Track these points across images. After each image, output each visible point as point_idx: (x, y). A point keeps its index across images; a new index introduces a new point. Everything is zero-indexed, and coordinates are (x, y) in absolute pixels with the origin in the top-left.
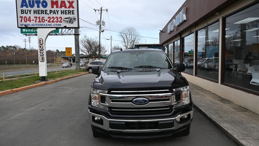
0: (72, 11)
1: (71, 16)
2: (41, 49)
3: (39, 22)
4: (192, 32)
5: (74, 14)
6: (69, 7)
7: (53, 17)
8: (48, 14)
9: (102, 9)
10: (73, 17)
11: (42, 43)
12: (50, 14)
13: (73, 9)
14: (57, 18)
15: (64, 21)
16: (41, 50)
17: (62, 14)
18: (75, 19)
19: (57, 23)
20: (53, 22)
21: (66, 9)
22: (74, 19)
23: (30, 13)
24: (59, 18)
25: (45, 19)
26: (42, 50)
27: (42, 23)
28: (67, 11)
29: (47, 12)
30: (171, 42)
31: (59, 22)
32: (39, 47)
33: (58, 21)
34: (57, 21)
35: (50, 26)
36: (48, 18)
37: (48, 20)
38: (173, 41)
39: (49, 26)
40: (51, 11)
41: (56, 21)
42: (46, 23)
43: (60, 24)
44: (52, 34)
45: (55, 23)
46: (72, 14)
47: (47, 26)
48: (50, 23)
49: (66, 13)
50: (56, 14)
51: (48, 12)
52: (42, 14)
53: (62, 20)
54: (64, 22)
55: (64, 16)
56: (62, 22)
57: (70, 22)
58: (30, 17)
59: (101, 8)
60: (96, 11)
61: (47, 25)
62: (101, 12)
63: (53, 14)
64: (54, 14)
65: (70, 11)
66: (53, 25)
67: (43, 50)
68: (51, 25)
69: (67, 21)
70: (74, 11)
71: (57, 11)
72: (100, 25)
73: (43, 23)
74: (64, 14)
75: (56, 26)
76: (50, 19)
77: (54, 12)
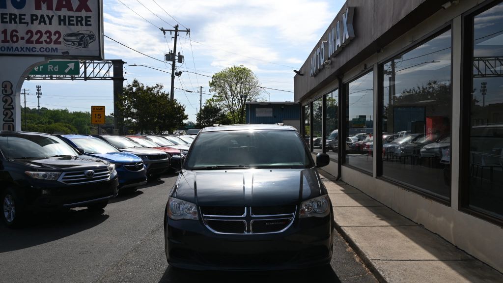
0: (86, 17)
1: (82, 29)
2: (6, 106)
3: (5, 41)
4: (367, 67)
5: (90, 25)
6: (79, 9)
7: (39, 32)
8: (28, 23)
9: (179, 29)
10: (88, 33)
11: (10, 93)
12: (32, 23)
13: (89, 14)
14: (48, 35)
15: (66, 40)
16: (6, 109)
17: (60, 24)
18: (92, 37)
19: (48, 46)
20: (38, 41)
21: (71, 13)
22: (89, 36)
24: (53, 33)
25: (20, 35)
26: (9, 109)
27: (10, 45)
28: (73, 17)
29: (24, 19)
30: (318, 96)
31: (53, 43)
32: (3, 101)
33: (51, 40)
34: (48, 40)
35: (31, 53)
36: (27, 33)
37: (27, 37)
38: (324, 93)
39: (29, 51)
40: (34, 18)
41: (46, 41)
42: (21, 44)
43: (56, 48)
44: (64, 77)
45: (44, 45)
46: (86, 25)
47: (22, 53)
48: (30, 46)
49: (71, 22)
51: (28, 19)
52: (11, 22)
53: (61, 40)
54: (66, 42)
55: (64, 30)
56: (60, 43)
57: (80, 44)
59: (177, 27)
60: (164, 33)
61: (24, 49)
62: (176, 35)
63: (40, 24)
64: (42, 24)
65: (81, 17)
66: (39, 50)
67: (12, 108)
68: (34, 50)
69: (73, 42)
70: (90, 17)
71: (48, 16)
72: (174, 62)
73: (15, 45)
74: (65, 24)
75: (45, 53)
76: (32, 36)
77: (42, 20)
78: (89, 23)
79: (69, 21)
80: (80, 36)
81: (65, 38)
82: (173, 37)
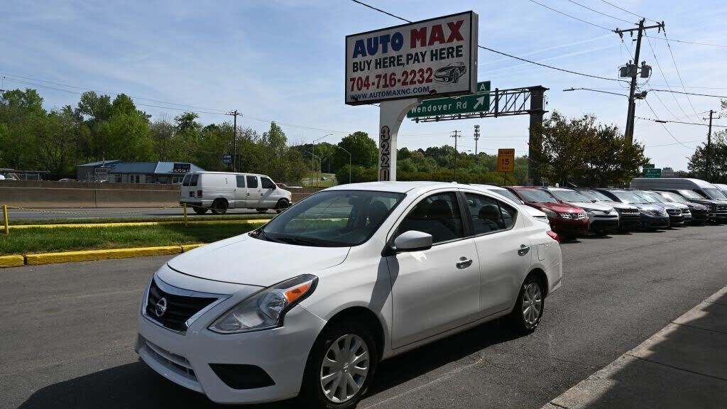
0: (458, 47)
1: (453, 62)
3: (385, 86)
5: (462, 55)
6: (450, 40)
7: (413, 71)
8: (404, 64)
9: (645, 25)
10: (459, 65)
12: (408, 63)
13: (460, 43)
14: (421, 73)
15: (436, 77)
17: (432, 60)
18: (462, 69)
19: (420, 85)
20: (412, 82)
21: (443, 46)
22: (460, 68)
23: (369, 69)
24: (425, 71)
25: (397, 77)
27: (389, 89)
28: (444, 49)
29: (401, 60)
31: (425, 81)
33: (423, 78)
34: (421, 79)
37: (403, 79)
39: (405, 93)
40: (410, 57)
41: (418, 80)
42: (398, 86)
43: (428, 87)
44: (473, 115)
45: (418, 85)
46: (457, 56)
47: (399, 96)
48: (405, 87)
49: (443, 56)
50: (419, 62)
51: (404, 60)
52: (390, 66)
53: (432, 77)
54: (437, 79)
55: (436, 65)
56: (431, 81)
57: (450, 80)
58: (367, 78)
60: (621, 35)
61: (400, 92)
62: (640, 36)
63: (414, 63)
64: (416, 62)
65: (453, 48)
66: (412, 91)
68: (408, 92)
69: (443, 77)
70: (461, 46)
71: (421, 53)
72: (634, 78)
73: (392, 89)
74: (436, 59)
75: (418, 94)
76: (407, 77)
77: (416, 58)
78: (460, 53)
79: (441, 54)
80: (451, 70)
81: (437, 74)
82: (634, 40)
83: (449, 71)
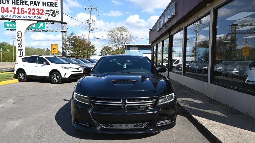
0: (55, 3)
1: (53, 8)
2: (19, 43)
3: (18, 13)
4: (181, 28)
7: (33, 9)
8: (28, 5)
11: (21, 36)
12: (31, 5)
13: (56, 1)
14: (38, 10)
15: (46, 13)
16: (19, 44)
17: (43, 6)
18: (57, 12)
19: (38, 16)
20: (33, 14)
22: (57, 11)
23: (8, 4)
24: (40, 10)
25: (25, 10)
26: (20, 44)
27: (21, 15)
28: (49, 2)
29: (27, 3)
30: (160, 41)
31: (40, 14)
32: (18, 40)
34: (38, 13)
35: (30, 19)
37: (28, 11)
38: (163, 39)
39: (30, 18)
40: (32, 2)
41: (37, 13)
42: (26, 14)
43: (42, 17)
44: (38, 30)
45: (36, 15)
47: (26, 19)
48: (30, 15)
50: (36, 5)
51: (29, 3)
52: (21, 4)
53: (44, 13)
55: (46, 8)
56: (43, 14)
57: (52, 15)
58: (7, 8)
60: (86, 9)
61: (27, 17)
63: (34, 5)
64: (35, 5)
65: (53, 3)
66: (33, 17)
67: (22, 44)
68: (32, 17)
69: (49, 14)
70: (57, 3)
71: (38, 2)
72: (90, 24)
73: (23, 15)
74: (45, 6)
75: (37, 19)
76: (30, 11)
77: (35, 4)
78: (56, 6)
79: (47, 4)
80: (52, 11)
82: (90, 11)
83: (52, 12)
